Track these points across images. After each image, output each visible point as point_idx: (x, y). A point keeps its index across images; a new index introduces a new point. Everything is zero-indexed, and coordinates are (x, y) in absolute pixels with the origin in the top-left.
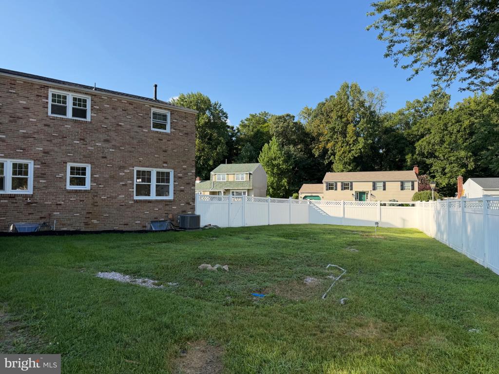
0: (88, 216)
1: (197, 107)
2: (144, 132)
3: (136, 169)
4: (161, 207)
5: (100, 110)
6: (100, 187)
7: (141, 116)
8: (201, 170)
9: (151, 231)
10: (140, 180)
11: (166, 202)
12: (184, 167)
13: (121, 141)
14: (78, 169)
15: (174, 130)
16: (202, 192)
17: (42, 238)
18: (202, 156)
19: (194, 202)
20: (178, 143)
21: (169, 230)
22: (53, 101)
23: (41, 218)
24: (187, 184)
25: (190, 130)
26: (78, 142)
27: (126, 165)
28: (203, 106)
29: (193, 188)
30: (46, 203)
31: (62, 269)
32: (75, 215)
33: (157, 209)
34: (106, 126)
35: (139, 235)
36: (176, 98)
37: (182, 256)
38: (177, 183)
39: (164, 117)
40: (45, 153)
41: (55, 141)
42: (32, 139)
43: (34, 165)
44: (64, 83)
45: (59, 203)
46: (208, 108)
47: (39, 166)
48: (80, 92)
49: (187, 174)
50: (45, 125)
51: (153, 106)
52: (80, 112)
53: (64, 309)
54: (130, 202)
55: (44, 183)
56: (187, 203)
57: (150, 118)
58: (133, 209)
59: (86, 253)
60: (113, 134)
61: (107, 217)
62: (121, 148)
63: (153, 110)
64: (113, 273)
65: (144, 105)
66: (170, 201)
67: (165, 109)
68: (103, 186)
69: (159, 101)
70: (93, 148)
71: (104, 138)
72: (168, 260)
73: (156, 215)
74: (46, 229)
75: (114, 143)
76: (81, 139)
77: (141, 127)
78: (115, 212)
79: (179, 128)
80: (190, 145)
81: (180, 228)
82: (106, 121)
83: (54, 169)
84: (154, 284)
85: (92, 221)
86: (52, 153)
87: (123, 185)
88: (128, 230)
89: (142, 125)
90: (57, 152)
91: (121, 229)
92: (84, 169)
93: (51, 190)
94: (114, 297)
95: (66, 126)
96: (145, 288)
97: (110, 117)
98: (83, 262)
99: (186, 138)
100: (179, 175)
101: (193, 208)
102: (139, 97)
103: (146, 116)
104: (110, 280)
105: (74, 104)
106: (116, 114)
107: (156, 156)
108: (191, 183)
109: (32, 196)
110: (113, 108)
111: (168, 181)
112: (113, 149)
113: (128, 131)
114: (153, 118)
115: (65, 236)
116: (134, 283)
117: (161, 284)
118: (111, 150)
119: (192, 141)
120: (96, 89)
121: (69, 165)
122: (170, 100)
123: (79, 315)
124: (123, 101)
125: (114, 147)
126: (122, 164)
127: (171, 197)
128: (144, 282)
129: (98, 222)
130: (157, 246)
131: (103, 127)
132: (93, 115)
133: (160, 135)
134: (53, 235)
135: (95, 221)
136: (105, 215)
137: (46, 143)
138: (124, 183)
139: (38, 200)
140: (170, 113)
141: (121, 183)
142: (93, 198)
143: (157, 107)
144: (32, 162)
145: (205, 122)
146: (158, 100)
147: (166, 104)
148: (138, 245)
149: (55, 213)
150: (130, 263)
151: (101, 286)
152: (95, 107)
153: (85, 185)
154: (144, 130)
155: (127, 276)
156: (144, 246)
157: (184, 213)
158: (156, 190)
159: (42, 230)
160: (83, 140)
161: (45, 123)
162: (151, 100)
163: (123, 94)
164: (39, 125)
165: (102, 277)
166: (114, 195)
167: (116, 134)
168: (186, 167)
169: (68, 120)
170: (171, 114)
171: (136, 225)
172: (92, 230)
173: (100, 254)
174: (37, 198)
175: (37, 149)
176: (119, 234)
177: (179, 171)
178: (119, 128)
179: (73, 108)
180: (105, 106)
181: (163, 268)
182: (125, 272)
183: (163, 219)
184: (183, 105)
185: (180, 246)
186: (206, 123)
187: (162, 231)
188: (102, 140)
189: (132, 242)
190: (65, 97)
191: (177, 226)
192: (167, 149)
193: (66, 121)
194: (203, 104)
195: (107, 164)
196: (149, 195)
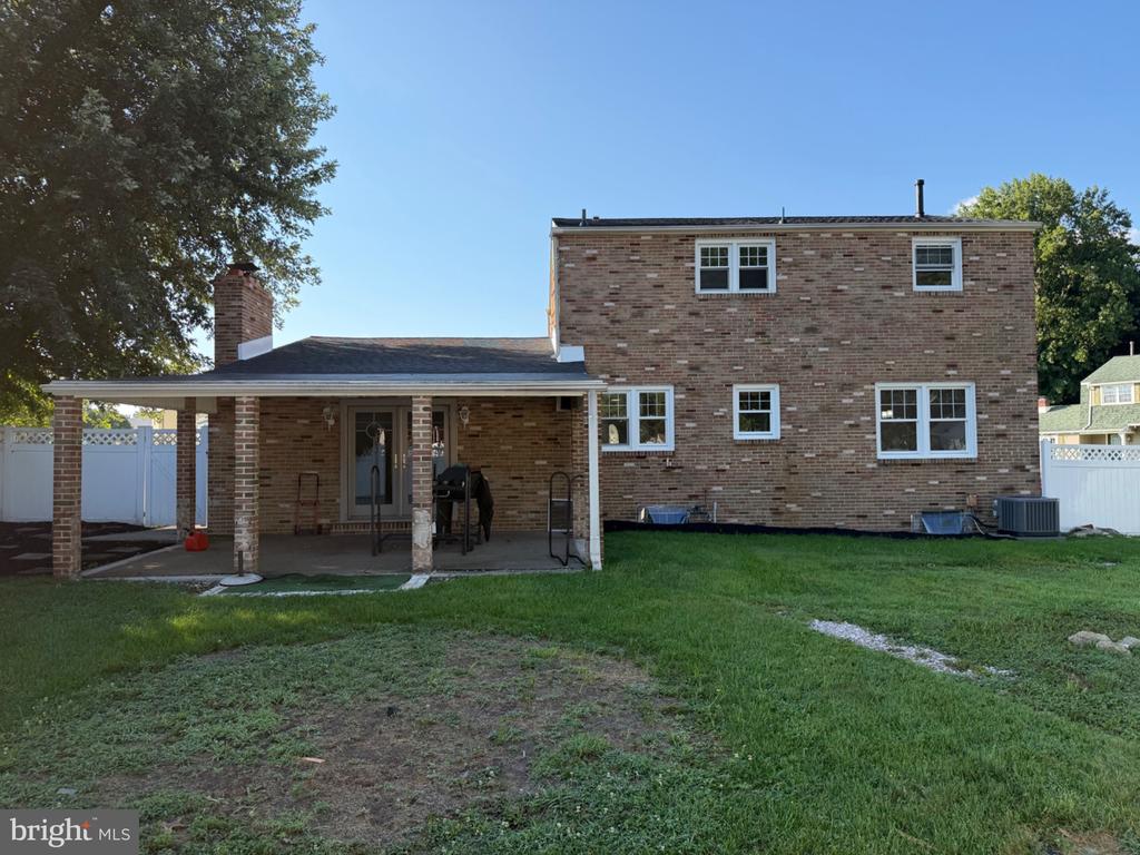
0: (778, 494)
1: (1032, 213)
2: (897, 297)
3: (879, 387)
4: (945, 476)
5: (796, 266)
6: (802, 433)
7: (888, 261)
8: (1051, 378)
9: (922, 535)
10: (890, 413)
11: (959, 464)
12: (1003, 372)
13: (844, 325)
14: (754, 396)
15: (973, 283)
16: (1056, 438)
17: (696, 537)
18: (1051, 339)
19: (1037, 464)
20: (985, 313)
21: (970, 535)
22: (704, 262)
23: (691, 497)
24: (1014, 416)
25: (1018, 276)
26: (752, 340)
27: (857, 380)
28: (1048, 207)
29: (1031, 427)
30: (699, 467)
31: (740, 604)
32: (753, 491)
33: (937, 482)
34: (809, 298)
35: (898, 544)
36: (972, 202)
37: (1017, 605)
38: (986, 416)
39: (946, 254)
40: (692, 369)
41: (711, 343)
42: (669, 345)
43: (675, 393)
44: (721, 221)
45: (720, 467)
46: (1067, 210)
47: (682, 396)
48: (754, 235)
49: (1012, 390)
50: (691, 314)
51: (916, 234)
52: (754, 278)
53: (753, 687)
54: (870, 466)
55: (694, 428)
56: (1016, 467)
57: (911, 262)
58: (878, 480)
59: (783, 575)
60: (824, 314)
61: (819, 498)
62: (843, 342)
63: (917, 242)
64: (846, 625)
65: (894, 233)
66: (968, 462)
67: (948, 234)
68: (806, 430)
69: (929, 219)
70: (782, 350)
71: (806, 325)
72: (978, 609)
73: (935, 497)
74: (699, 519)
75: (827, 333)
76: (758, 333)
77: (889, 287)
78: (835, 487)
79: (986, 276)
80: (1019, 314)
81: (1000, 532)
82: (809, 286)
83: (709, 400)
84: (948, 664)
85: (788, 506)
86: (705, 369)
87: (850, 425)
88: (866, 529)
89: (890, 282)
90: (713, 365)
91: (851, 527)
92: (766, 396)
93: (706, 442)
94: (855, 680)
95: (729, 310)
96: (926, 670)
97: (816, 277)
98: (778, 593)
99: (1005, 298)
100: (990, 394)
101: (1036, 481)
102: (882, 219)
103: (899, 261)
104: (842, 640)
105: (743, 262)
106: (830, 267)
107: (927, 352)
108: (1027, 412)
109: (673, 455)
110: (823, 256)
111: (961, 411)
112: (825, 346)
113: (859, 301)
114: (918, 263)
115: (737, 535)
116: (897, 655)
117: (968, 667)
118: (821, 349)
119: (1024, 304)
120: (785, 221)
121: (737, 389)
122: (956, 210)
123: (786, 706)
124: (844, 235)
125: (829, 341)
126: (846, 378)
127: (970, 451)
128: (923, 656)
129: (800, 509)
130: (945, 572)
131: (803, 301)
132: (781, 277)
133: (937, 301)
134: (713, 532)
135: (793, 507)
136: (814, 494)
137: (693, 349)
138: (852, 422)
139: (684, 463)
140: (960, 241)
141: (846, 422)
142: (787, 458)
143: (928, 234)
144: (672, 388)
145: (1059, 248)
146: (927, 217)
147: (949, 220)
148: (896, 565)
149: (715, 488)
150: (883, 606)
151: (826, 651)
152: (784, 259)
153: (768, 430)
154: (896, 294)
155: (880, 637)
156: (911, 569)
157: (1009, 494)
158: (931, 436)
159: (692, 521)
160: (762, 334)
161: (691, 310)
162: (910, 219)
163: (843, 220)
164: (681, 316)
165: (822, 630)
166: (831, 448)
167: (832, 312)
168: (1009, 372)
169: (730, 298)
170: (964, 244)
171: (886, 519)
172: (789, 526)
173: (811, 579)
174: (682, 458)
175: (679, 362)
176: (848, 539)
177: (989, 383)
178: (838, 297)
179: (741, 271)
180: (806, 252)
181: (968, 629)
182: (874, 627)
183: (952, 508)
184: (990, 215)
185: (1004, 579)
186: (1061, 251)
187: (951, 536)
188: (801, 329)
189: (879, 558)
190: (724, 251)
191: (990, 527)
192: (954, 331)
193: (728, 299)
194: (1051, 203)
195: (814, 381)
196: (913, 447)
